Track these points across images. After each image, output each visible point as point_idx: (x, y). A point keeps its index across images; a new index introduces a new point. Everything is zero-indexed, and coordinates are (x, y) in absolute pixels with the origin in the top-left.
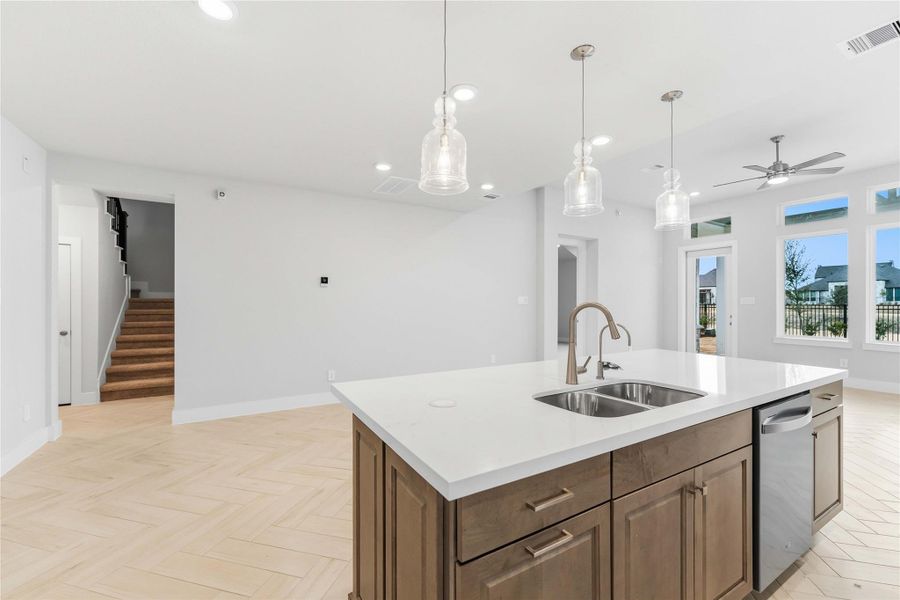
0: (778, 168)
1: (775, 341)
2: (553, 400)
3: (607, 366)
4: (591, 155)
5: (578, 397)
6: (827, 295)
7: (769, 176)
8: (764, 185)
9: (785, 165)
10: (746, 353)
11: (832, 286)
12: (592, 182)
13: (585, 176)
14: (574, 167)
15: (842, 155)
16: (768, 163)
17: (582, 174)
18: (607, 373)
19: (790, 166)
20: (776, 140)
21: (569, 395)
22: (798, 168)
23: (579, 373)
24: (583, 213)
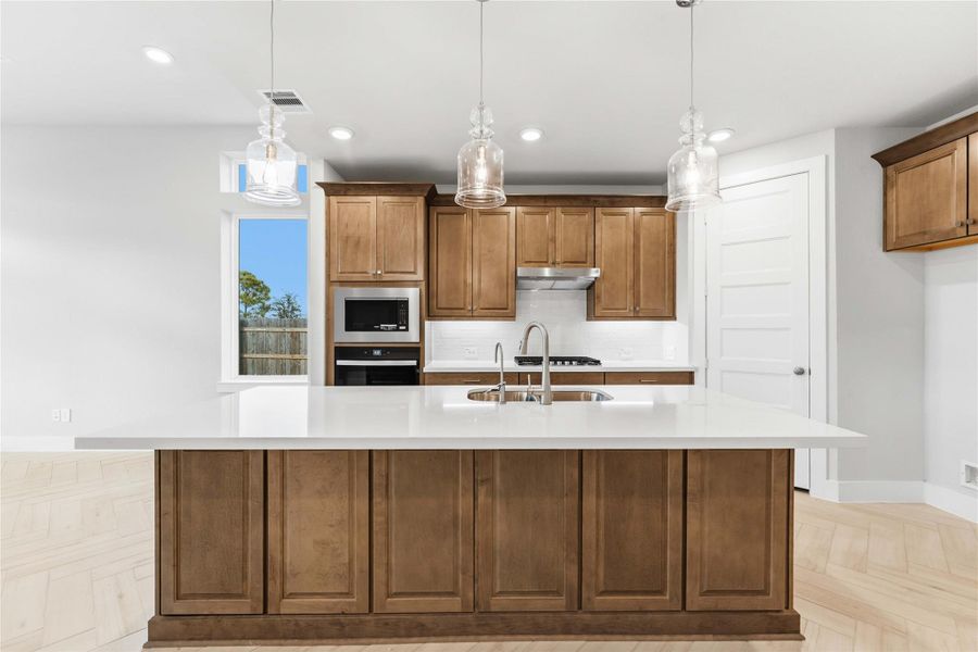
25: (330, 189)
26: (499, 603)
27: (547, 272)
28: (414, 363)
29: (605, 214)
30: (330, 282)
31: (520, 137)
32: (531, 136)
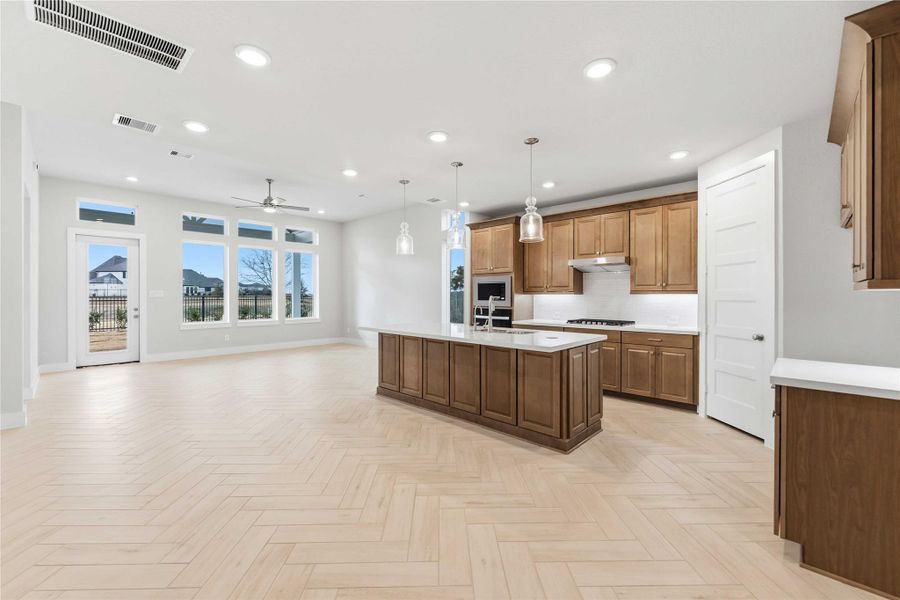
0: (268, 202)
1: (183, 328)
20: (270, 181)
25: (473, 227)
26: (457, 405)
27: (602, 260)
28: (507, 318)
29: (638, 214)
30: (472, 275)
31: (541, 187)
32: (549, 185)
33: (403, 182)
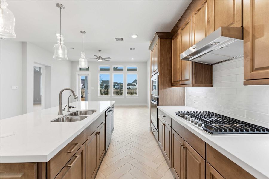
0: (100, 58)
1: (98, 97)
2: (57, 121)
3: (70, 107)
4: (63, 41)
5: (64, 118)
6: (104, 87)
7: (98, 59)
8: (97, 61)
9: (101, 57)
10: (92, 100)
11: (104, 85)
12: (64, 50)
13: (61, 47)
14: (57, 43)
15: (110, 58)
16: (98, 56)
17: (60, 46)
18: (71, 110)
19: (102, 58)
20: (100, 51)
21: (62, 118)
22: (103, 59)
23: (63, 111)
24: (60, 59)
33: (82, 32)
